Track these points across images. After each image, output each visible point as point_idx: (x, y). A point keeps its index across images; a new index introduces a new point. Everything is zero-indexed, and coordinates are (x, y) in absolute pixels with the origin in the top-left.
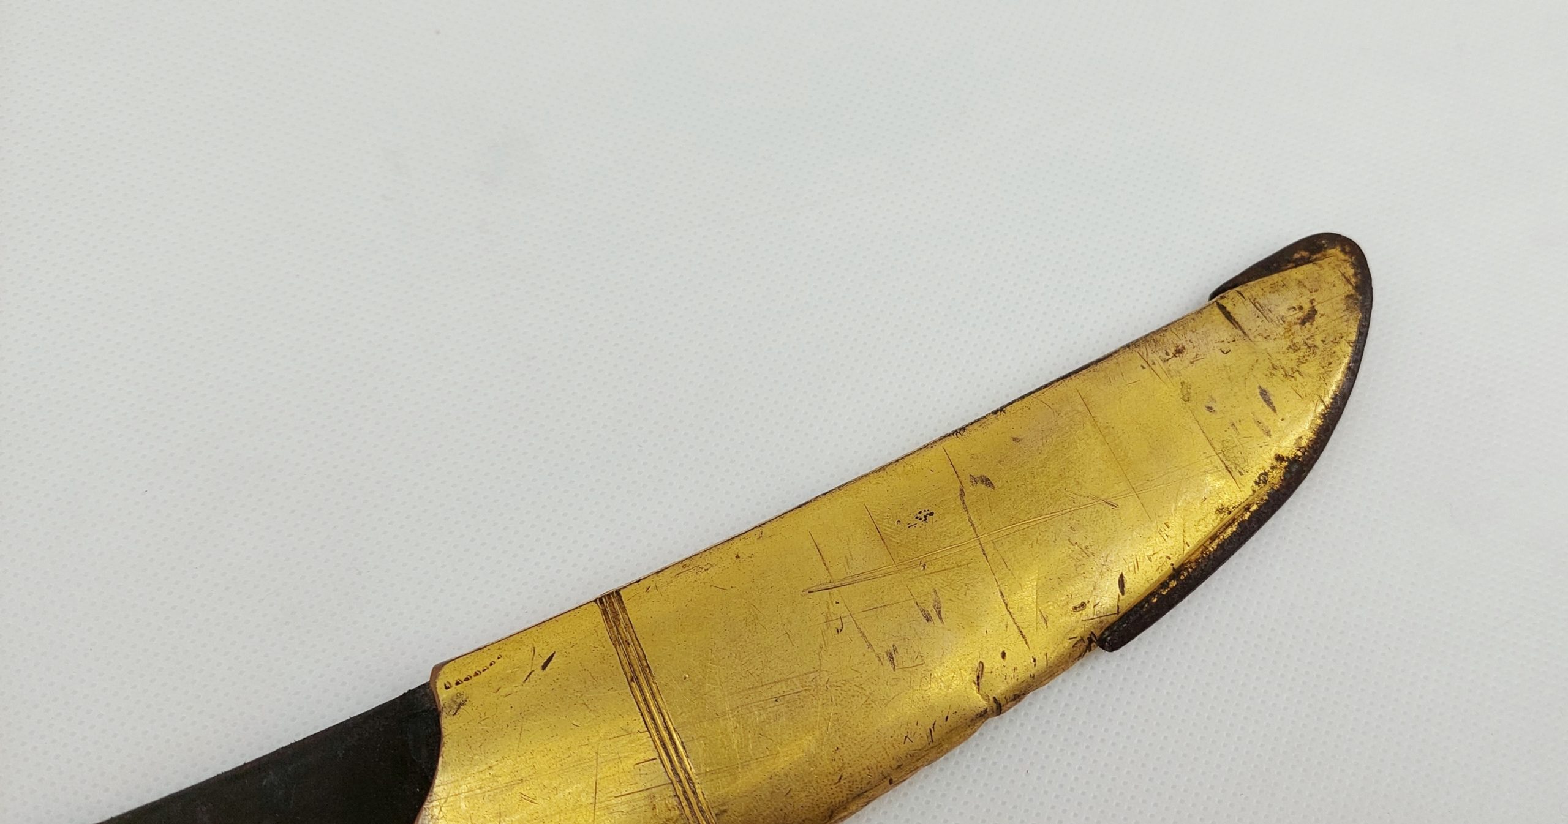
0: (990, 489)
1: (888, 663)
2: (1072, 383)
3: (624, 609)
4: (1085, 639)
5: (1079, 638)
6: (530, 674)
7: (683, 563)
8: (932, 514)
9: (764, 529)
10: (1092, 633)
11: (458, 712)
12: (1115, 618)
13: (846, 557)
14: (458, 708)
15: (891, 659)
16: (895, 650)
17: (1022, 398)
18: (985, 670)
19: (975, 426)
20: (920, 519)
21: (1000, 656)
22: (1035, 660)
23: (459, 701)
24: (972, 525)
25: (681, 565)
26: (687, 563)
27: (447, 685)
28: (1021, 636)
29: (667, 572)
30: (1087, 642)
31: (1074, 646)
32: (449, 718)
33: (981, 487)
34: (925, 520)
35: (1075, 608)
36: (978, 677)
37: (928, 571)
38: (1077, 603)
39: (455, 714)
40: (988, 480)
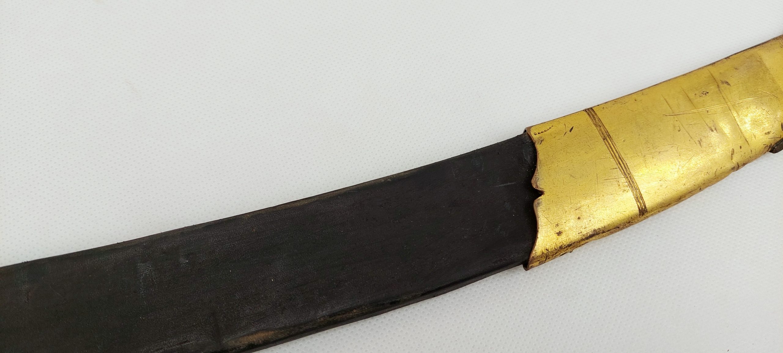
0: (729, 86)
1: (698, 145)
2: (755, 50)
3: (596, 114)
4: (769, 146)
5: (767, 145)
6: (566, 133)
7: (615, 101)
8: (708, 93)
9: (643, 91)
10: (771, 144)
11: (542, 143)
12: (779, 139)
13: (677, 105)
14: (541, 142)
15: (700, 143)
16: (701, 140)
17: (735, 54)
18: (735, 152)
19: (719, 63)
20: (704, 94)
21: (739, 148)
22: (751, 151)
23: (541, 139)
24: (724, 99)
25: (614, 101)
26: (616, 100)
27: (535, 134)
28: (746, 142)
29: (609, 103)
30: (769, 147)
31: (765, 148)
32: (538, 145)
33: (725, 85)
34: (706, 95)
35: (766, 133)
36: (732, 154)
37: (709, 113)
38: (767, 132)
39: (541, 144)
40: (727, 82)
